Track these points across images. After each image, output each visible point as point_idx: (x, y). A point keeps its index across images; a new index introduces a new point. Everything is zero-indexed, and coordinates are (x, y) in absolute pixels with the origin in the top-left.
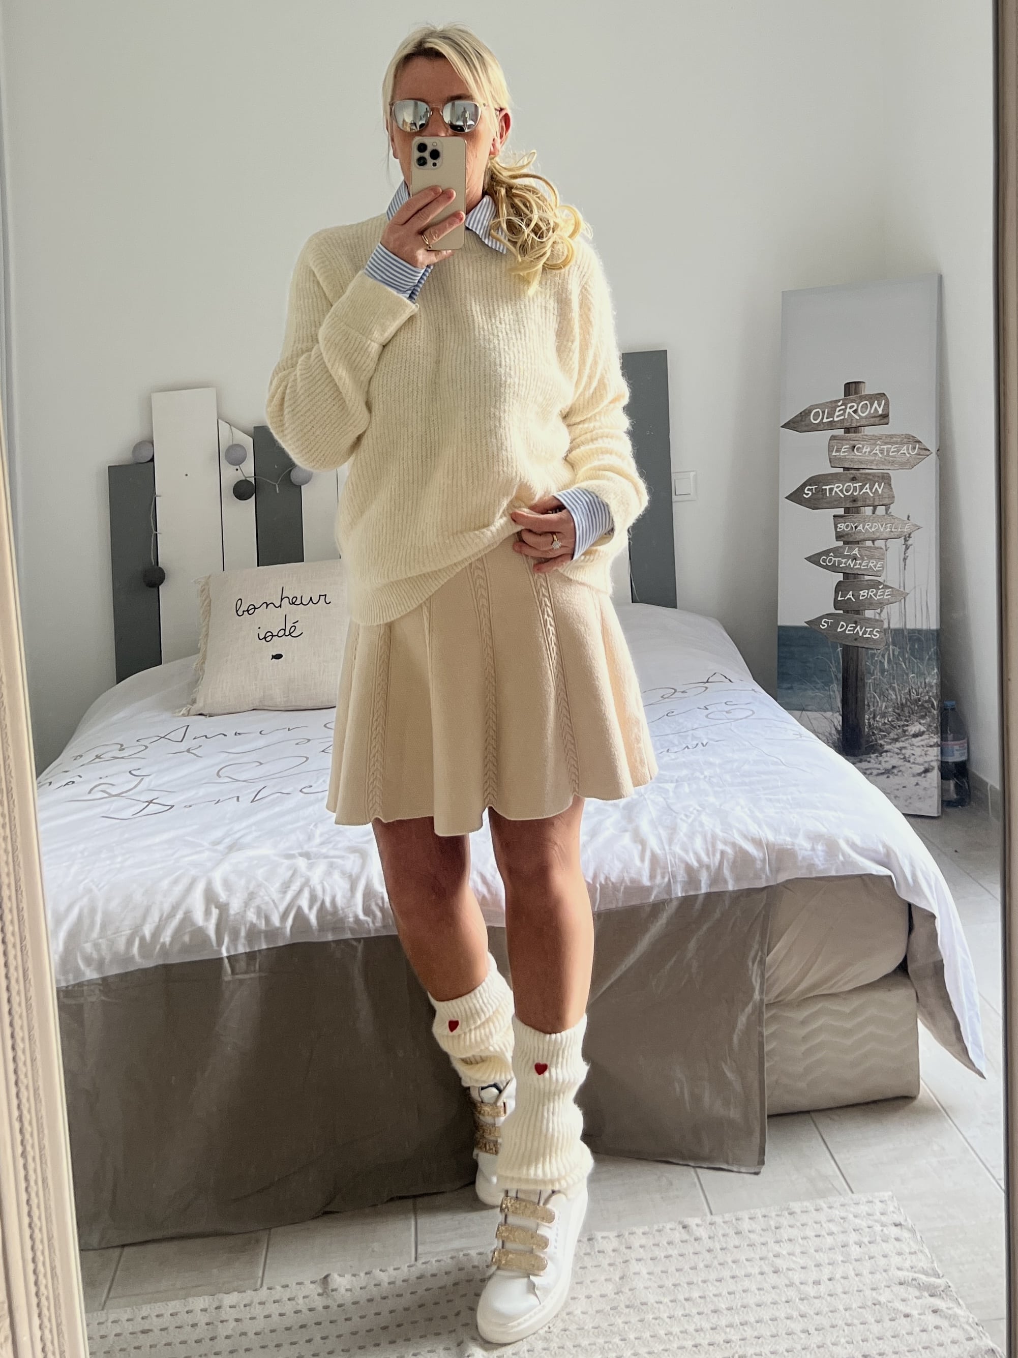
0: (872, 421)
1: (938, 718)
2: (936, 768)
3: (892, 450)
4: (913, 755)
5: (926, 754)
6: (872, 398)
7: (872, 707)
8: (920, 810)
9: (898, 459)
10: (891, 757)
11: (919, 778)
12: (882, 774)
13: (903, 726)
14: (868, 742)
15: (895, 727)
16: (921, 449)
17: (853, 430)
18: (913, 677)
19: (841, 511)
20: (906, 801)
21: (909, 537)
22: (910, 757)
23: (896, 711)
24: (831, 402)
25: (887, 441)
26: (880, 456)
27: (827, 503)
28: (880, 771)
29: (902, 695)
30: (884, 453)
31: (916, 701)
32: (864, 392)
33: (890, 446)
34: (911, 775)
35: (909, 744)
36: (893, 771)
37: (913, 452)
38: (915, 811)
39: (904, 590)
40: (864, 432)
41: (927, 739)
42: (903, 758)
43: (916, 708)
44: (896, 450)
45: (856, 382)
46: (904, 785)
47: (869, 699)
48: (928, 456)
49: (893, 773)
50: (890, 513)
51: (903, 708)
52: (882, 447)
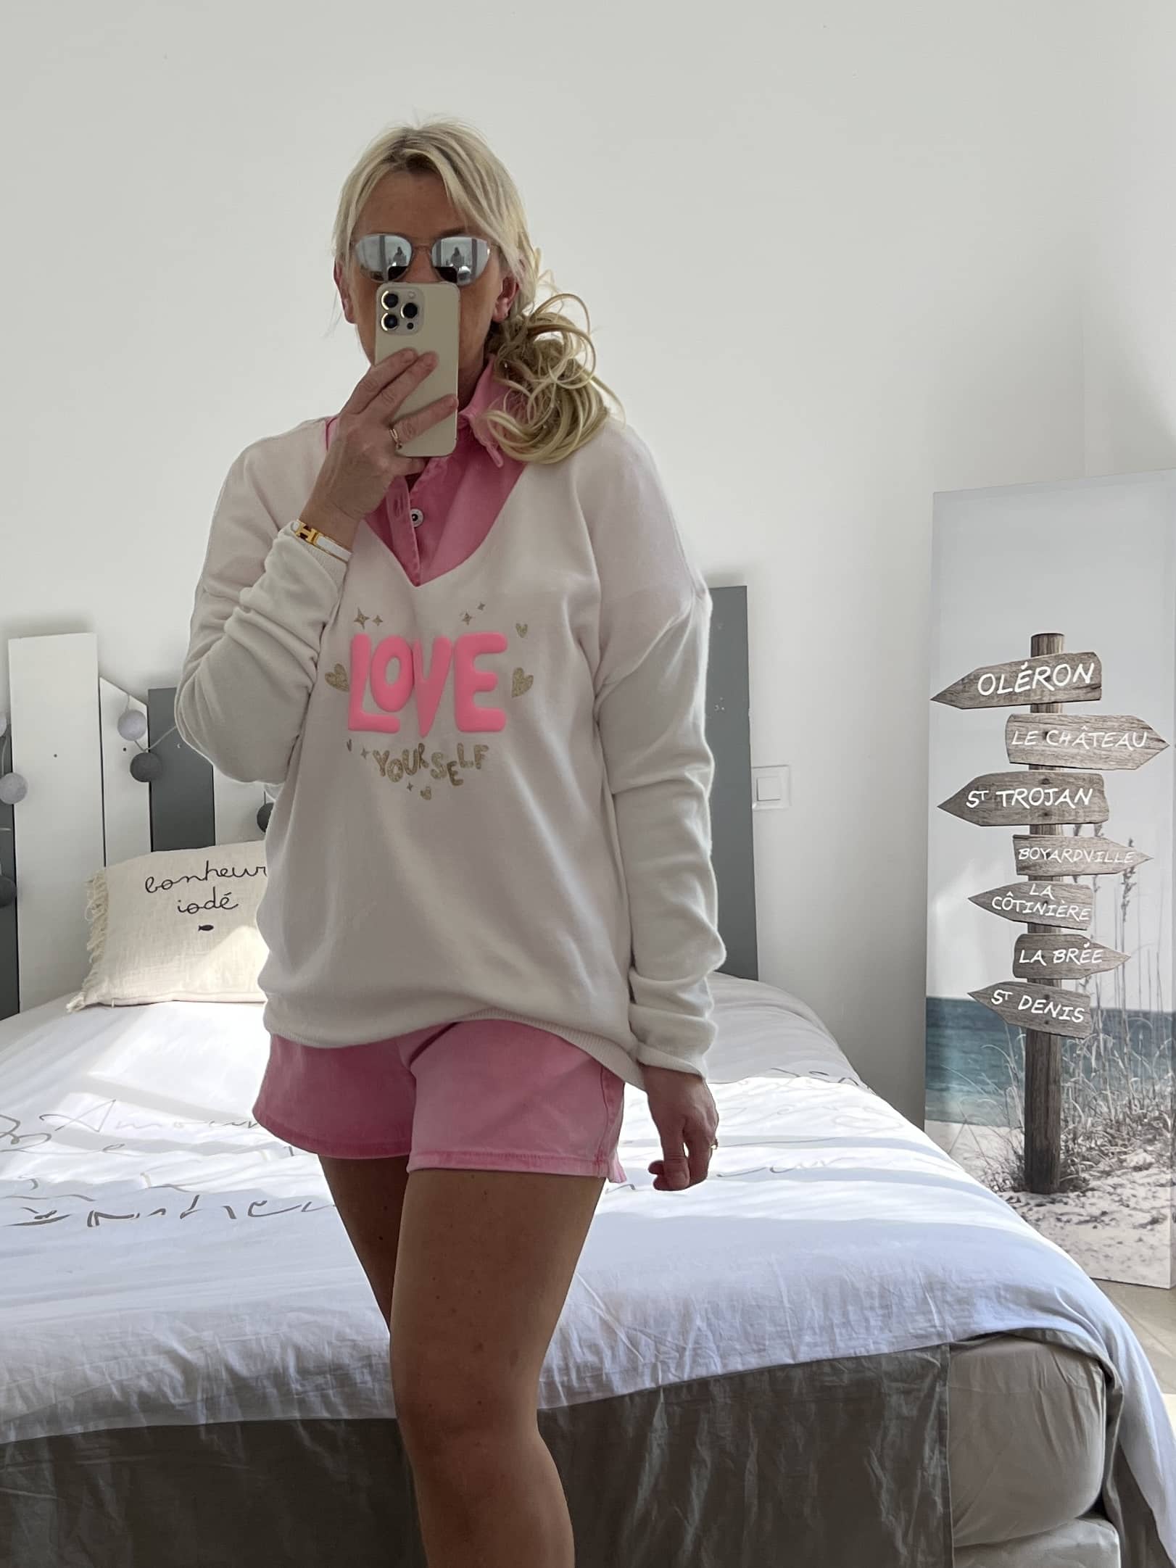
0: (1074, 694)
1: (1172, 1145)
3: (1106, 739)
4: (1134, 1196)
5: (1154, 1197)
6: (1074, 660)
7: (1071, 1123)
8: (1144, 1278)
9: (1115, 754)
10: (1100, 1198)
11: (1142, 1231)
12: (1087, 1222)
13: (1119, 1153)
14: (1064, 1174)
15: (1107, 1155)
16: (1151, 739)
17: (1044, 707)
18: (1136, 1082)
20: (1123, 1263)
21: (1131, 872)
22: (1128, 1199)
23: (1109, 1130)
24: (1010, 664)
25: (1100, 725)
26: (1087, 748)
27: (1004, 816)
28: (1082, 1219)
29: (1118, 1108)
30: (1093, 744)
31: (1139, 1117)
32: (1062, 649)
33: (1103, 734)
34: (1131, 1226)
35: (1128, 1180)
36: (1103, 1218)
37: (1139, 744)
38: (1137, 1279)
39: (1123, 951)
40: (1061, 711)
41: (1155, 1174)
42: (1119, 1201)
43: (1140, 1128)
44: (1111, 739)
45: (1048, 634)
46: (1120, 1240)
47: (1066, 1111)
48: (1163, 749)
49: (1103, 1221)
50: (1102, 835)
51: (1118, 1127)
52: (1090, 734)
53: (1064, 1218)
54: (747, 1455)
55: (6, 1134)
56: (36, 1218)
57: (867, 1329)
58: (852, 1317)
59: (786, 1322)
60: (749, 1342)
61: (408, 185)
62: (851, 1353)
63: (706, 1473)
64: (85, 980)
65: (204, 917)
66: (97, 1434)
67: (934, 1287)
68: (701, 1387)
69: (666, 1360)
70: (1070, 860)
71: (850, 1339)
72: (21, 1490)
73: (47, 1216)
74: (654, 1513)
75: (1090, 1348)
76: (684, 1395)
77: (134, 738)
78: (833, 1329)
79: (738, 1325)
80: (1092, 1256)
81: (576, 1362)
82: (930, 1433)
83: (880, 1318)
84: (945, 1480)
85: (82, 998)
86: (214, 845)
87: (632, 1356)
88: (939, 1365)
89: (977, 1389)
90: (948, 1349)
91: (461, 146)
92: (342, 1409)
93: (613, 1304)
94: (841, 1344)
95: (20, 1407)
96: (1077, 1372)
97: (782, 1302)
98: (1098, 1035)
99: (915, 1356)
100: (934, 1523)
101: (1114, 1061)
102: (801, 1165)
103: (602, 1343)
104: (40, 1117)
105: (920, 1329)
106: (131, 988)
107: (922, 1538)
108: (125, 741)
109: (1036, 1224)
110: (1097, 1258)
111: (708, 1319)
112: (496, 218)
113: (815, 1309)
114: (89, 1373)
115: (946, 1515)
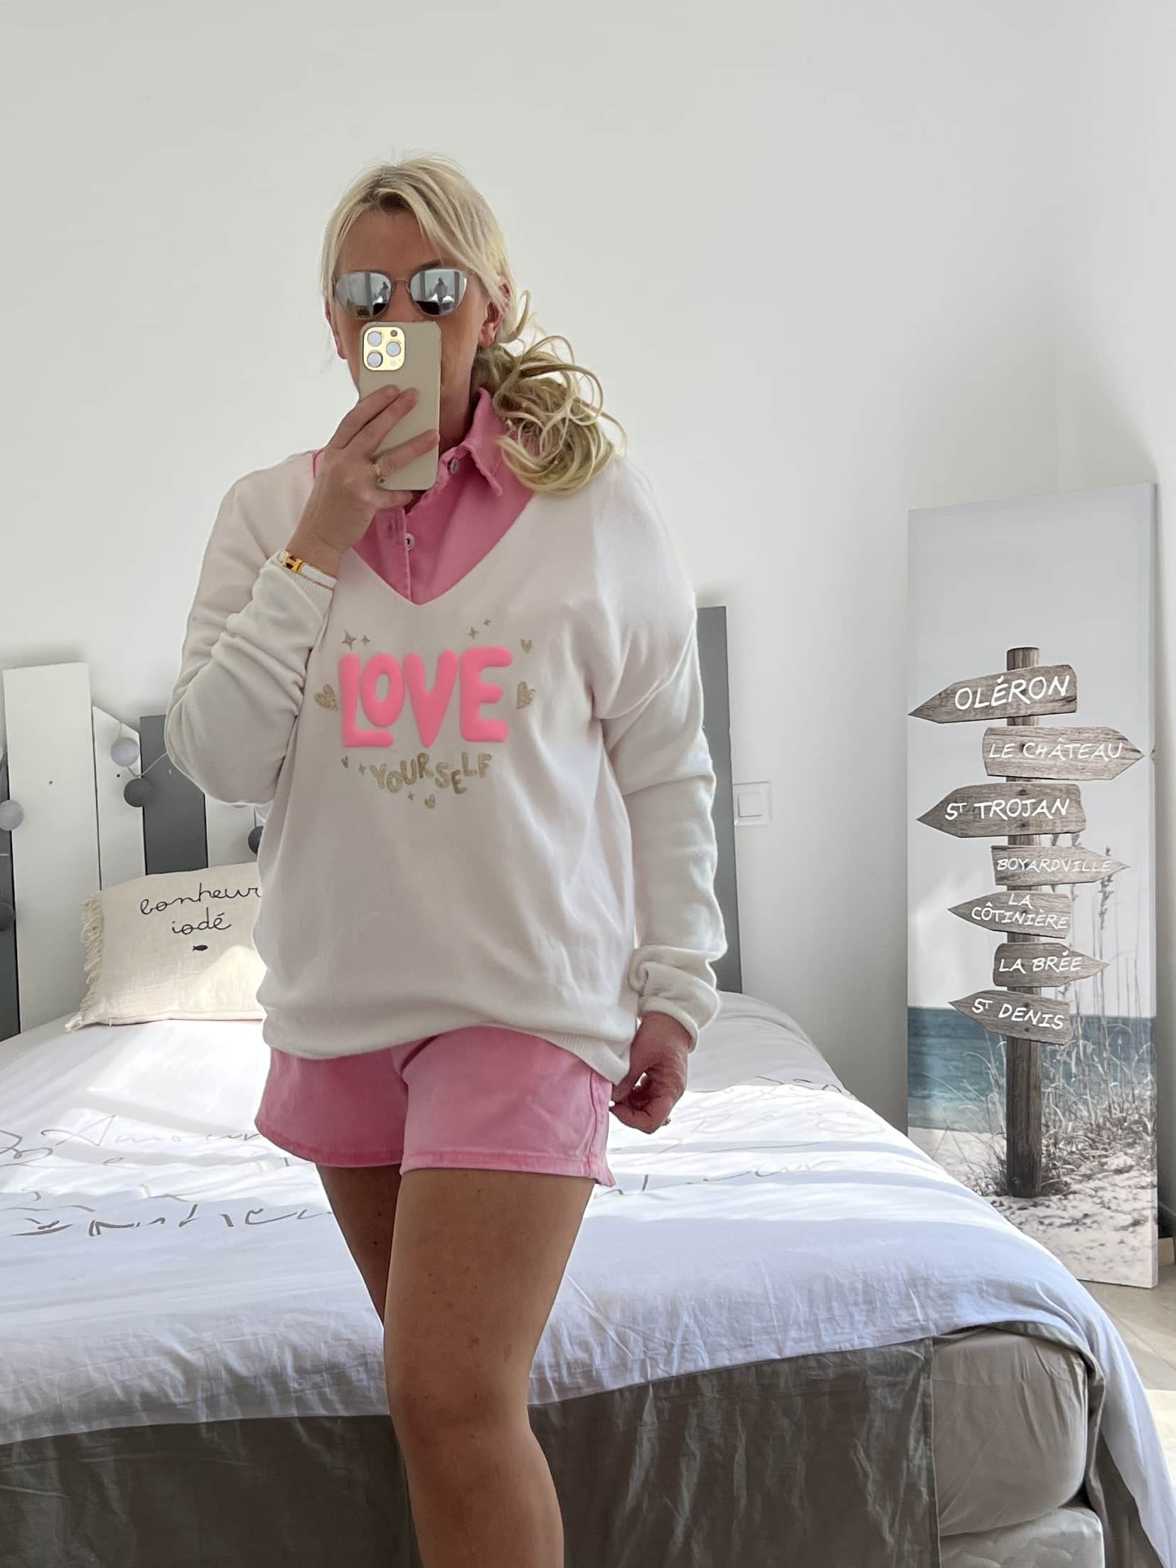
0: (1050, 707)
1: (1153, 1147)
2: (1150, 1219)
3: (1081, 751)
4: (1115, 1198)
5: (1135, 1199)
6: (1049, 673)
7: (1052, 1127)
8: (1127, 1278)
9: (1090, 765)
10: (1081, 1200)
11: (1124, 1233)
12: (1069, 1225)
13: (1100, 1156)
14: (1046, 1178)
15: (1087, 1158)
16: (1127, 749)
17: (1021, 719)
18: (1115, 1086)
19: (1004, 841)
20: (1104, 1264)
21: (1109, 880)
22: (1110, 1202)
23: (1089, 1135)
24: (986, 678)
25: (1076, 736)
26: (1064, 759)
27: (982, 828)
28: (1065, 1221)
29: (1098, 1111)
30: (1069, 756)
31: (1119, 1121)
32: (1037, 663)
33: (1078, 745)
34: (1112, 1228)
35: (1108, 1182)
36: (1085, 1221)
37: (1114, 755)
38: (1118, 1279)
39: (1101, 958)
40: (1037, 724)
41: (1136, 1177)
42: (1100, 1203)
43: (1120, 1131)
44: (1087, 750)
45: (1023, 648)
46: (1102, 1242)
47: (1047, 1115)
48: (1138, 759)
49: (1085, 1224)
50: (1080, 844)
51: (1099, 1131)
52: (1066, 746)
53: (1047, 1221)
54: (735, 1448)
55: (9, 1149)
56: (39, 1228)
57: (852, 1324)
58: (837, 1312)
59: (772, 1319)
60: (736, 1338)
61: (384, 222)
62: (837, 1347)
63: (696, 1464)
64: (83, 1000)
65: (199, 938)
66: (101, 1434)
67: (917, 1283)
68: (689, 1383)
69: (655, 1357)
70: (1047, 869)
71: (835, 1334)
72: (27, 1488)
73: (50, 1226)
74: (645, 1505)
75: (1072, 1341)
76: (673, 1390)
77: (126, 764)
78: (818, 1325)
79: (724, 1321)
80: (1075, 1258)
81: (566, 1359)
82: (914, 1424)
83: (864, 1313)
84: (930, 1471)
85: (81, 1018)
86: (207, 867)
87: (621, 1352)
88: (923, 1359)
89: (960, 1381)
90: (931, 1342)
91: (435, 181)
92: (338, 1406)
93: (603, 1304)
94: (826, 1339)
95: (27, 1408)
96: (1059, 1365)
97: (767, 1298)
98: (1078, 1039)
99: (899, 1351)
100: (920, 1512)
101: (1094, 1066)
102: (785, 1168)
103: (591, 1340)
104: (42, 1133)
105: (904, 1323)
106: (127, 1007)
107: (909, 1528)
108: (117, 766)
109: (1020, 1226)
110: (1079, 1260)
111: (695, 1315)
112: (473, 251)
113: (800, 1305)
114: (95, 1375)
115: (932, 1504)
